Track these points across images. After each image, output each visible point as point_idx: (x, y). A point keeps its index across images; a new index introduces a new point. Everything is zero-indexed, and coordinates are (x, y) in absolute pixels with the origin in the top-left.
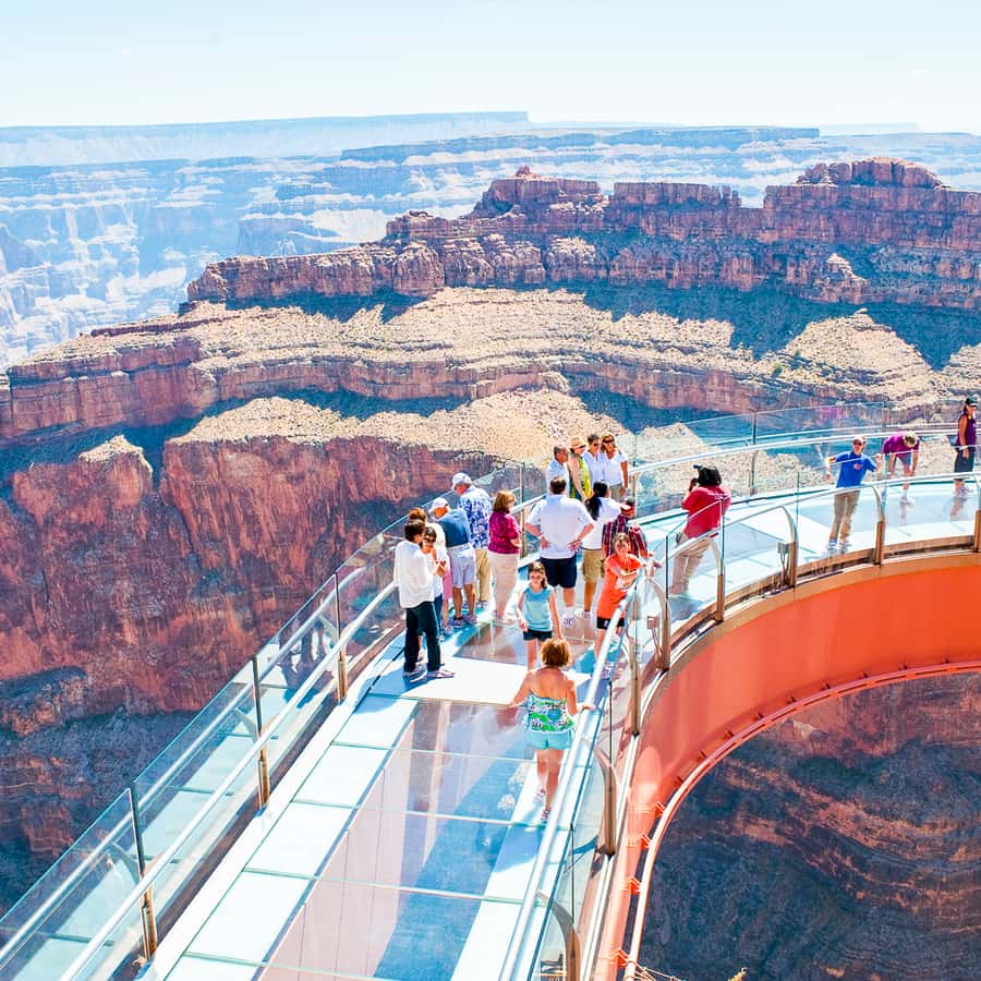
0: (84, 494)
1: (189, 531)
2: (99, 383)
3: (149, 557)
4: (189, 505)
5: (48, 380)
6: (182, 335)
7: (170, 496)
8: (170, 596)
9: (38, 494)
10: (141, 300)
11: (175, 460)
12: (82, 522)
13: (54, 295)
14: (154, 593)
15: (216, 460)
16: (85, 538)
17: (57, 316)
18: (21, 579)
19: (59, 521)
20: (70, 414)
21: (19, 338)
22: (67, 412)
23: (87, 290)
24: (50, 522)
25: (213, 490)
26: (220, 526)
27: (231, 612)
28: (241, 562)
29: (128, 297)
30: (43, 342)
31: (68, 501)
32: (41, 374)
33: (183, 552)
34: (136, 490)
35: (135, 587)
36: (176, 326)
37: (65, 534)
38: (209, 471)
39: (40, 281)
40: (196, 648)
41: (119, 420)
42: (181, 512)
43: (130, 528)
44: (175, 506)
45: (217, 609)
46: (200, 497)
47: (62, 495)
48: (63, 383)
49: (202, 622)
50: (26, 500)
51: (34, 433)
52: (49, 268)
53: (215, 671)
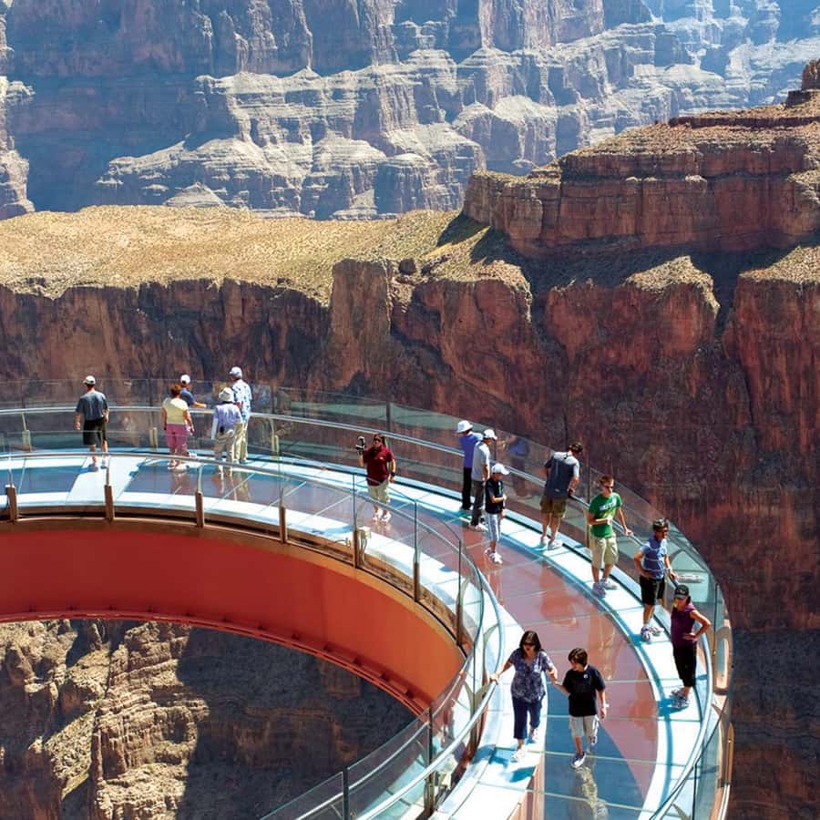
0: (628, 329)
1: (751, 396)
2: (669, 189)
3: (696, 421)
4: (757, 362)
5: (607, 178)
6: (783, 134)
7: (735, 347)
8: (713, 476)
9: (572, 321)
10: (771, 78)
11: (748, 302)
12: (620, 365)
13: (659, 62)
14: (695, 469)
15: (802, 309)
16: (621, 385)
17: (658, 91)
18: (539, 424)
19: (594, 359)
20: (627, 224)
21: (606, 116)
22: (624, 221)
23: (703, 59)
24: (583, 358)
25: (792, 348)
26: (792, 396)
27: (789, 511)
28: (812, 448)
29: (753, 73)
30: (636, 123)
31: (608, 335)
32: (600, 168)
33: (739, 421)
34: (693, 334)
35: (672, 458)
36: (780, 121)
37: (597, 376)
38: (791, 322)
39: (645, 43)
40: (736, 548)
41: (686, 240)
42: (745, 370)
43: (677, 382)
44: (739, 362)
45: (771, 504)
46: (773, 354)
47: (601, 326)
48: (625, 183)
49: (748, 516)
50: (558, 326)
51: (581, 243)
52: (658, 26)
53: (755, 583)
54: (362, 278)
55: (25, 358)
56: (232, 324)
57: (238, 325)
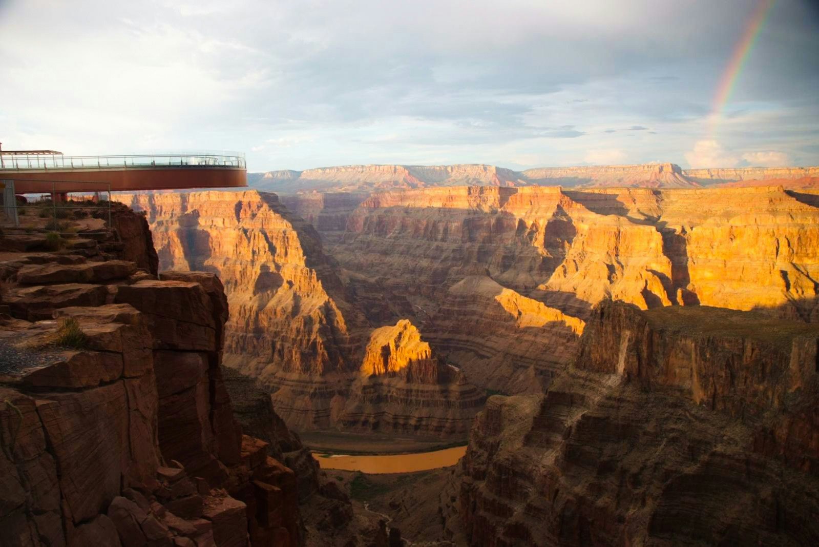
54: (806, 345)
55: (658, 360)
56: (746, 359)
57: (749, 359)
